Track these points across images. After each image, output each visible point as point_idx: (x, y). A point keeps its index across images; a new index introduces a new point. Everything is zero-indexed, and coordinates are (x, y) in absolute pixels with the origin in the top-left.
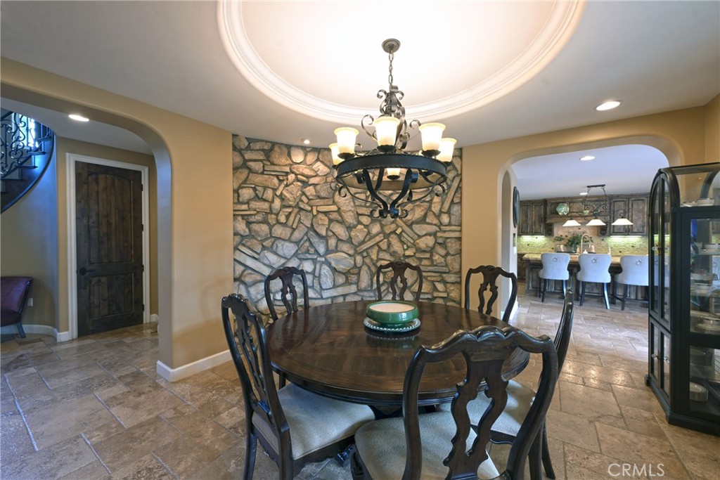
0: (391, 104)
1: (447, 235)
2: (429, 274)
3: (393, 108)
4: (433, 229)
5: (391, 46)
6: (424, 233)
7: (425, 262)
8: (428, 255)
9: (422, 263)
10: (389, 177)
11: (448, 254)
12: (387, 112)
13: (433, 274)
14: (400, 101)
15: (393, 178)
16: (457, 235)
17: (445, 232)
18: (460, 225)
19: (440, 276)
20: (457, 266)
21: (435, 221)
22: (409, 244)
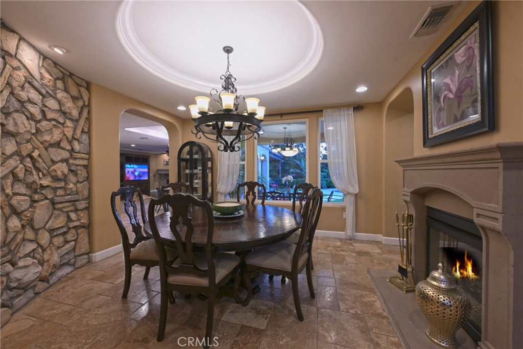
0: (229, 84)
1: (77, 162)
2: (64, 205)
3: (230, 87)
4: (66, 155)
5: (228, 50)
6: (59, 158)
7: (60, 192)
8: (62, 184)
9: (58, 194)
10: (227, 127)
11: (78, 182)
12: (226, 88)
13: (67, 204)
14: (234, 83)
15: (229, 128)
16: (85, 162)
17: (75, 159)
18: (89, 153)
19: (73, 205)
20: (86, 193)
21: (69, 147)
22: (45, 172)
